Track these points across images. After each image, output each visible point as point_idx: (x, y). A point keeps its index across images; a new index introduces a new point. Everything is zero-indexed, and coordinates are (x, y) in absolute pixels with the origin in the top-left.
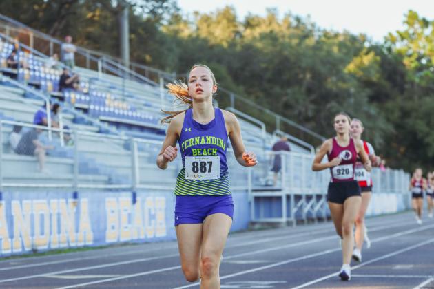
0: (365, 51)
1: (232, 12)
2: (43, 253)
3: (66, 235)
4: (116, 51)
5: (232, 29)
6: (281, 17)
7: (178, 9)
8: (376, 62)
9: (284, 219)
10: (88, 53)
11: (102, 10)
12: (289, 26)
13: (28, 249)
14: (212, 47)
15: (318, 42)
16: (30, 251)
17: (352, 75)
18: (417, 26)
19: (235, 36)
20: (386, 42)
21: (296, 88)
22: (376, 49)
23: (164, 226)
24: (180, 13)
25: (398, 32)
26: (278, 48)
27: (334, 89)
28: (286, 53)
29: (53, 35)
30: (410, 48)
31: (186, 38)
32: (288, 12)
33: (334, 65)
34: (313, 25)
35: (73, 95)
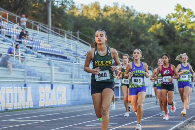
0: (157, 22)
1: (98, 4)
2: (10, 111)
3: (21, 103)
4: (46, 22)
5: (98, 12)
6: (120, 7)
7: (74, 3)
8: (162, 27)
9: (120, 97)
10: (33, 22)
11: (39, 3)
12: (123, 11)
13: (3, 109)
14: (89, 20)
15: (136, 18)
16: (4, 110)
17: (152, 33)
18: (181, 11)
19: (99, 15)
20: (167, 18)
21: (126, 39)
22: (162, 21)
23: (65, 100)
24: (74, 4)
25: (172, 14)
26: (119, 21)
27: (143, 39)
28: (122, 23)
29: (17, 14)
30: (177, 21)
31: (77, 16)
32: (123, 5)
33: (144, 29)
34: (134, 11)
35: (25, 41)
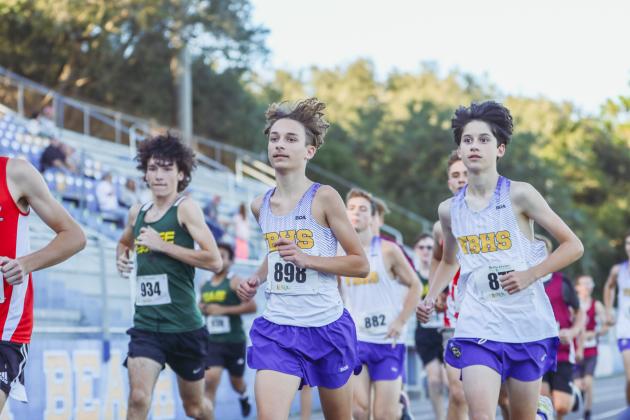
1: (367, 67)
5: (366, 92)
12: (453, 87)
20: (603, 113)
25: (621, 98)
34: (492, 88)
35: (60, 179)
